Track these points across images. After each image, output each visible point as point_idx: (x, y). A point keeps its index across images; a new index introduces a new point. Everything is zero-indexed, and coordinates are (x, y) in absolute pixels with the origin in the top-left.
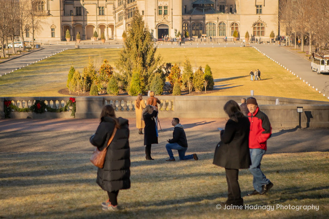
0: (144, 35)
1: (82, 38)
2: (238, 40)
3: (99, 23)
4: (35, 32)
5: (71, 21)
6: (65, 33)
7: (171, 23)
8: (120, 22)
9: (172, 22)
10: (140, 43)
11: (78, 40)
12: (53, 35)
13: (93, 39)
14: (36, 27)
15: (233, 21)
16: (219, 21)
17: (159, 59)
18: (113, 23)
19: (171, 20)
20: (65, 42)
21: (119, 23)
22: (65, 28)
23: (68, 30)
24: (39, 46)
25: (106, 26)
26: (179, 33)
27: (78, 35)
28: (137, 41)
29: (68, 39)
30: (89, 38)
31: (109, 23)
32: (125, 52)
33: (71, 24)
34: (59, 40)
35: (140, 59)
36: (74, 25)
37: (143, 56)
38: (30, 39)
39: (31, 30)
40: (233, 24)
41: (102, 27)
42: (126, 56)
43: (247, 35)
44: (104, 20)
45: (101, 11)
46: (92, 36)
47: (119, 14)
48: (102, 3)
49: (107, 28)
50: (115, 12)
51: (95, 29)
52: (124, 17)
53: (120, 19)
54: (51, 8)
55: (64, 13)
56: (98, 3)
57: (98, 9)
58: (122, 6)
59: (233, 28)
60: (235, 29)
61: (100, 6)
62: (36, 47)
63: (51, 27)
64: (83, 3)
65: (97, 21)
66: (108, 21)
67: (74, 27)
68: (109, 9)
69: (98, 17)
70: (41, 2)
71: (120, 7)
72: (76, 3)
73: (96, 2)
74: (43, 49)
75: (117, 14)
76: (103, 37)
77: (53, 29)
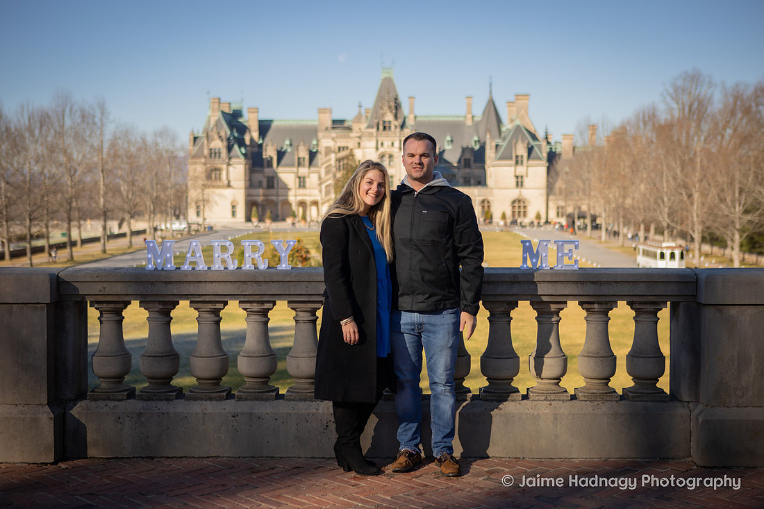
1: (275, 218)
2: (491, 223)
3: (299, 198)
4: (206, 208)
5: (258, 196)
6: (251, 211)
8: (328, 198)
11: (268, 222)
12: (234, 214)
13: (289, 220)
14: (208, 201)
15: (483, 198)
18: (318, 198)
20: (249, 225)
21: (325, 199)
22: (251, 204)
23: (254, 209)
24: (211, 228)
25: (309, 204)
27: (268, 213)
29: (254, 220)
30: (284, 220)
31: (313, 198)
33: (260, 199)
34: (241, 222)
36: (263, 201)
38: (201, 220)
40: (483, 201)
41: (302, 204)
43: (504, 217)
44: (306, 195)
45: (302, 183)
46: (288, 216)
47: (327, 187)
48: (303, 171)
49: (311, 205)
50: (320, 184)
51: (294, 207)
52: (332, 190)
53: (328, 193)
54: (232, 177)
55: (251, 185)
56: (298, 172)
57: (297, 180)
58: (331, 175)
59: (483, 207)
60: (486, 208)
61: (300, 175)
62: (207, 230)
63: (232, 203)
64: (277, 171)
65: (296, 196)
66: (310, 196)
67: (264, 203)
68: (312, 179)
69: (297, 191)
70: (219, 170)
71: (327, 177)
72: (267, 171)
73: (295, 169)
74: (216, 232)
75: (323, 186)
76: (304, 218)
77: (233, 207)
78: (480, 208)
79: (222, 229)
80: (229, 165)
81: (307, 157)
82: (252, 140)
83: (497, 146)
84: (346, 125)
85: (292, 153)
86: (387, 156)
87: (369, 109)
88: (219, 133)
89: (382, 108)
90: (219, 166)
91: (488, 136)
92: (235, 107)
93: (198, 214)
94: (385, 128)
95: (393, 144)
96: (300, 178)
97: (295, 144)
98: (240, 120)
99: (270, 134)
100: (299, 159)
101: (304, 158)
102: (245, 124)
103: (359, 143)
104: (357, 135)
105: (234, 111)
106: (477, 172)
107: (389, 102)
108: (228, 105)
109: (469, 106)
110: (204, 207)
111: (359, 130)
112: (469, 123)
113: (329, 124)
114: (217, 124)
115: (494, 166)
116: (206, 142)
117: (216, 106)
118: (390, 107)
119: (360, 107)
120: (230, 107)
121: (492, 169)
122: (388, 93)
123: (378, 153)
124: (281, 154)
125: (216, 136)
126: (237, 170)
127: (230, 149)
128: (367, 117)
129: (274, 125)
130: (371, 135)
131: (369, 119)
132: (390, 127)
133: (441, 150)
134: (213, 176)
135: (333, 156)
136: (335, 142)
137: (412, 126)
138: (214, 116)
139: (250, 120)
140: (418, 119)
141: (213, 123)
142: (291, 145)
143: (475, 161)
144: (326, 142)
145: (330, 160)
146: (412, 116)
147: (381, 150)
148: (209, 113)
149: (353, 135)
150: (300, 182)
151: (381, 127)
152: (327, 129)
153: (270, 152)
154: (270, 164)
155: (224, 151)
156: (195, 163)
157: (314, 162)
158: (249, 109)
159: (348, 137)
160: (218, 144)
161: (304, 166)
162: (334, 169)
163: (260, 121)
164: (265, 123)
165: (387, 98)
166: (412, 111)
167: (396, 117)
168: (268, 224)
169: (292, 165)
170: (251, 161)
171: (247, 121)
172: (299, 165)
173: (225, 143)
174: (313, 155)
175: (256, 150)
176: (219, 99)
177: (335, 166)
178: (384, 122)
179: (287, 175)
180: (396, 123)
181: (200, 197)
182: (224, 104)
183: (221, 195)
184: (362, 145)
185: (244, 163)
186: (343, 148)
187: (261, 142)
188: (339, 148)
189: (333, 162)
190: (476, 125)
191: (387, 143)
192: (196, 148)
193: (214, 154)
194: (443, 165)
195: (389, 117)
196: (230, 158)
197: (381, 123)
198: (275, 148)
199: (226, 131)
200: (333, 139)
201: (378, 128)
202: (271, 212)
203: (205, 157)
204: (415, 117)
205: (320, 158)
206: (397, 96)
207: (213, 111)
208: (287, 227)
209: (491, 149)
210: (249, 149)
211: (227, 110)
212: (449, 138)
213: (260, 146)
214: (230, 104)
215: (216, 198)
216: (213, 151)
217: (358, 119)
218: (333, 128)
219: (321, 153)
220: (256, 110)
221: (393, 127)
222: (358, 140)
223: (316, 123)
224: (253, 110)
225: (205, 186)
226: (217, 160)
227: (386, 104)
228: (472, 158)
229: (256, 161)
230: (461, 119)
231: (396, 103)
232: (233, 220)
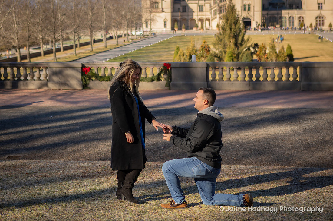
0: (236, 20)
1: (187, 28)
3: (200, 17)
5: (178, 16)
6: (174, 24)
7: (253, 17)
10: (233, 27)
11: (183, 30)
12: (165, 26)
13: (194, 29)
14: (153, 20)
15: (300, 16)
16: (290, 16)
17: (248, 40)
18: (210, 17)
19: (253, 15)
20: (173, 32)
21: (214, 18)
22: (174, 21)
23: (176, 23)
24: (154, 34)
25: (204, 20)
26: (259, 24)
27: (183, 26)
28: (231, 25)
29: (176, 29)
30: (191, 29)
31: (207, 17)
32: (221, 35)
33: (179, 18)
34: (169, 30)
35: (233, 40)
36: (181, 19)
37: (236, 37)
38: (148, 29)
39: (149, 23)
40: (300, 18)
41: (201, 20)
42: (221, 37)
43: (311, 26)
44: (203, 15)
46: (194, 27)
48: (202, 2)
49: (206, 21)
50: (211, 9)
51: (197, 22)
52: (217, 13)
53: (215, 14)
54: (164, 7)
55: (174, 10)
56: (199, 3)
57: (199, 7)
58: (216, 5)
59: (300, 20)
60: (301, 21)
61: (200, 5)
62: (152, 34)
63: (164, 20)
64: (188, 3)
65: (198, 16)
66: (205, 16)
68: (207, 7)
69: (199, 13)
70: (157, 3)
72: (182, 3)
73: (197, 2)
74: (157, 36)
75: (213, 10)
76: (202, 28)
77: (165, 22)
78: (298, 21)
79: (160, 34)
90: (158, 1)
93: (147, 26)
110: (151, 23)
126: (167, 3)
134: (154, 6)
150: (200, 9)
162: (218, 1)
168: (184, 32)
179: (193, 5)
181: (149, 18)
183: (159, 17)
202: (185, 25)
208: (193, 33)
215: (158, 19)
225: (151, 12)
232: (165, 29)
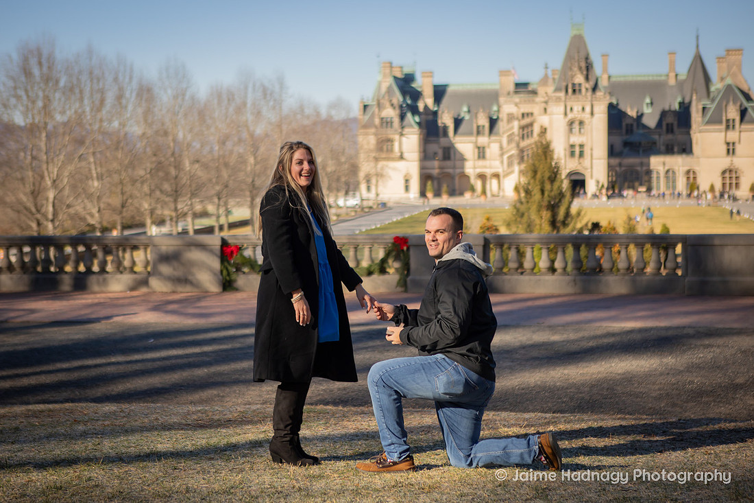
0: (554, 173)
1: (452, 193)
3: (478, 171)
4: (380, 183)
5: (434, 169)
6: (425, 185)
7: (589, 170)
8: (510, 170)
9: (592, 168)
10: (548, 186)
11: (445, 196)
12: (407, 188)
13: (468, 195)
14: (381, 175)
15: (688, 168)
16: (667, 168)
17: (579, 214)
18: (500, 170)
19: (589, 166)
20: (424, 200)
21: (508, 171)
22: (425, 178)
24: (384, 204)
25: (488, 176)
26: (603, 186)
27: (444, 188)
28: (542, 183)
29: (430, 195)
30: (461, 194)
31: (493, 171)
32: (521, 203)
33: (435, 172)
34: (415, 198)
35: (546, 215)
36: (439, 174)
37: (553, 208)
38: (372, 195)
39: (373, 181)
40: (688, 172)
41: (482, 177)
42: (523, 208)
43: (712, 189)
44: (485, 167)
45: (481, 153)
46: (466, 190)
47: (509, 158)
48: (483, 140)
49: (491, 178)
50: (502, 155)
51: (472, 180)
52: (516, 161)
53: (510, 164)
54: (405, 148)
55: (425, 156)
56: (476, 142)
57: (476, 150)
58: (513, 145)
59: (688, 178)
60: (691, 179)
61: (479, 145)
62: (380, 206)
63: (405, 176)
64: (454, 142)
65: (475, 168)
66: (490, 167)
67: (440, 176)
68: (493, 149)
69: (476, 162)
70: (390, 141)
71: (510, 147)
72: (443, 140)
73: (473, 139)
74: (390, 209)
75: (505, 157)
76: (484, 192)
77: (407, 181)
78: (685, 179)
79: (395, 205)
80: (402, 135)
81: (487, 125)
82: (426, 107)
83: (704, 108)
84: (530, 88)
85: (471, 120)
86: (577, 123)
87: (557, 70)
88: (391, 101)
89: (571, 69)
90: (391, 136)
91: (694, 97)
92: (407, 70)
93: (369, 189)
94: (574, 91)
95: (583, 109)
96: (479, 148)
97: (473, 110)
98: (413, 85)
99: (446, 100)
100: (478, 127)
101: (484, 126)
102: (419, 90)
103: (545, 109)
104: (543, 100)
105: (406, 75)
106: (680, 137)
107: (579, 62)
108: (399, 69)
109: (672, 64)
110: (377, 181)
111: (545, 95)
112: (672, 82)
113: (512, 88)
114: (389, 90)
115: (700, 132)
116: (377, 110)
117: (388, 71)
118: (580, 68)
119: (546, 68)
120: (402, 71)
121: (698, 135)
122: (578, 52)
123: (567, 120)
124: (458, 122)
125: (388, 104)
126: (410, 141)
127: (402, 117)
128: (554, 79)
129: (450, 90)
130: (559, 99)
131: (557, 81)
132: (580, 90)
133: (639, 114)
134: (385, 147)
135: (516, 124)
136: (518, 107)
137: (605, 88)
138: (385, 82)
139: (424, 85)
140: (613, 79)
141: (384, 89)
142: (469, 111)
143: (679, 125)
144: (508, 107)
145: (512, 128)
146: (605, 77)
147: (570, 116)
148: (379, 78)
149: (539, 99)
150: (479, 153)
151: (570, 91)
152: (509, 94)
153: (446, 119)
154: (445, 134)
155: (396, 121)
156: (367, 134)
157: (495, 130)
158: (423, 73)
159: (533, 101)
160: (391, 113)
161: (483, 134)
162: (517, 138)
163: (435, 86)
164: (440, 88)
165: (576, 58)
166: (605, 70)
167: (587, 78)
168: (445, 200)
169: (470, 134)
170: (425, 131)
171: (421, 87)
172: (478, 133)
173: (398, 112)
174: (493, 123)
175: (430, 117)
176: (391, 63)
177: (519, 135)
178: (574, 85)
179: (464, 145)
180: (588, 86)
181: (373, 171)
182: (396, 67)
183: (394, 169)
184: (549, 110)
185: (419, 133)
186: (528, 114)
187: (436, 109)
188: (523, 115)
189: (516, 130)
190: (680, 85)
191: (577, 108)
192: (367, 117)
193: (386, 123)
194: (641, 131)
195: (579, 79)
196: (403, 128)
197: (570, 86)
198: (451, 115)
199: (398, 97)
200: (516, 105)
201: (567, 91)
202: (448, 186)
203: (376, 127)
204: (609, 77)
205: (502, 126)
206: (588, 55)
207: (385, 76)
208: (465, 203)
209: (697, 112)
210: (423, 116)
211: (399, 75)
212: (648, 100)
213: (435, 113)
214: (401, 67)
215: (391, 173)
216: (384, 120)
217: (544, 81)
218: (516, 92)
219: (502, 120)
220: (430, 74)
221: (583, 90)
222: (543, 105)
223: (497, 87)
224: (426, 75)
225: (377, 159)
226: (389, 131)
227: (576, 64)
228: (675, 123)
229: (431, 130)
230: (663, 78)
231: (587, 63)
232: (406, 195)
